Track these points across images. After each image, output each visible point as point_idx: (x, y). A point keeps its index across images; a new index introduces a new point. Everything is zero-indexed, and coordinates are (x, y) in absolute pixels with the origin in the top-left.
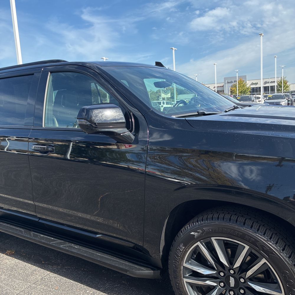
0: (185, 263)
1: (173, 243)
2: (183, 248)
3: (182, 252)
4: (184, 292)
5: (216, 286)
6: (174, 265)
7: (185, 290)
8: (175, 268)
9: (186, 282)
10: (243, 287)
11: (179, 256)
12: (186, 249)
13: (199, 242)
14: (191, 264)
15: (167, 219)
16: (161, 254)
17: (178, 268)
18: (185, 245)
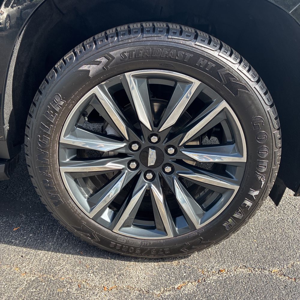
0: (64, 137)
1: (36, 98)
2: (62, 103)
3: (59, 114)
4: (62, 192)
5: (123, 169)
6: (40, 143)
7: (63, 187)
8: (42, 149)
9: (65, 172)
10: (170, 161)
11: (52, 124)
12: (68, 106)
13: (97, 86)
14: (76, 136)
15: (21, 36)
16: (7, 127)
17: (48, 149)
18: (66, 97)
